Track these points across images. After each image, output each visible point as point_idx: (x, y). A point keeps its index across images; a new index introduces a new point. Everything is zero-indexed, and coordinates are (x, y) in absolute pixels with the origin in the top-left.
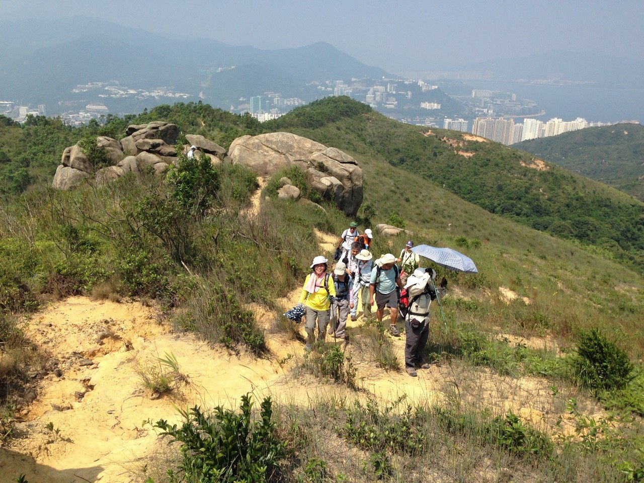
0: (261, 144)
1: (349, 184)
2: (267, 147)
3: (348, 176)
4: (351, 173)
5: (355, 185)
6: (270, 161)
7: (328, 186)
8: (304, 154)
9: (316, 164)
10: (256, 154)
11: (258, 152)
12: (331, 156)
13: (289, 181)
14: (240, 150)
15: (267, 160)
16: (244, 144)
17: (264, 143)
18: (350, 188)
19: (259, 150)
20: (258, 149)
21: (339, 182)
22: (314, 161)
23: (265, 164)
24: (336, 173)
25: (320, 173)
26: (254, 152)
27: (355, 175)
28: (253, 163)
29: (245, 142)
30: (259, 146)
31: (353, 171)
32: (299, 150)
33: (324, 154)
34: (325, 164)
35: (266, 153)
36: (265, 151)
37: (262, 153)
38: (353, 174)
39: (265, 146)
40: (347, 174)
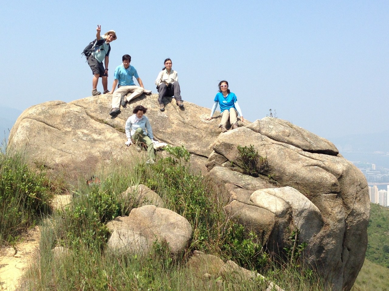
0: (85, 115)
1: (337, 210)
2: (102, 121)
3: (334, 185)
4: (340, 177)
5: (353, 213)
6: (104, 153)
7: (277, 216)
8: (196, 138)
9: (232, 155)
10: (70, 139)
11: (75, 134)
12: (273, 133)
13: (152, 195)
14: (30, 130)
15: (96, 152)
16: (42, 117)
17: (92, 114)
18: (340, 221)
19: (79, 128)
20: (77, 127)
21: (308, 204)
22: (228, 146)
23: (92, 160)
24: (293, 176)
25: (248, 179)
26: (66, 133)
27: (353, 182)
28: (58, 160)
29: (43, 112)
30: (79, 120)
31: (347, 172)
32: (185, 130)
33: (253, 130)
34: (262, 153)
35: (95, 136)
36: (96, 131)
37: (85, 135)
38: (347, 180)
39: (97, 120)
40: (331, 179)
